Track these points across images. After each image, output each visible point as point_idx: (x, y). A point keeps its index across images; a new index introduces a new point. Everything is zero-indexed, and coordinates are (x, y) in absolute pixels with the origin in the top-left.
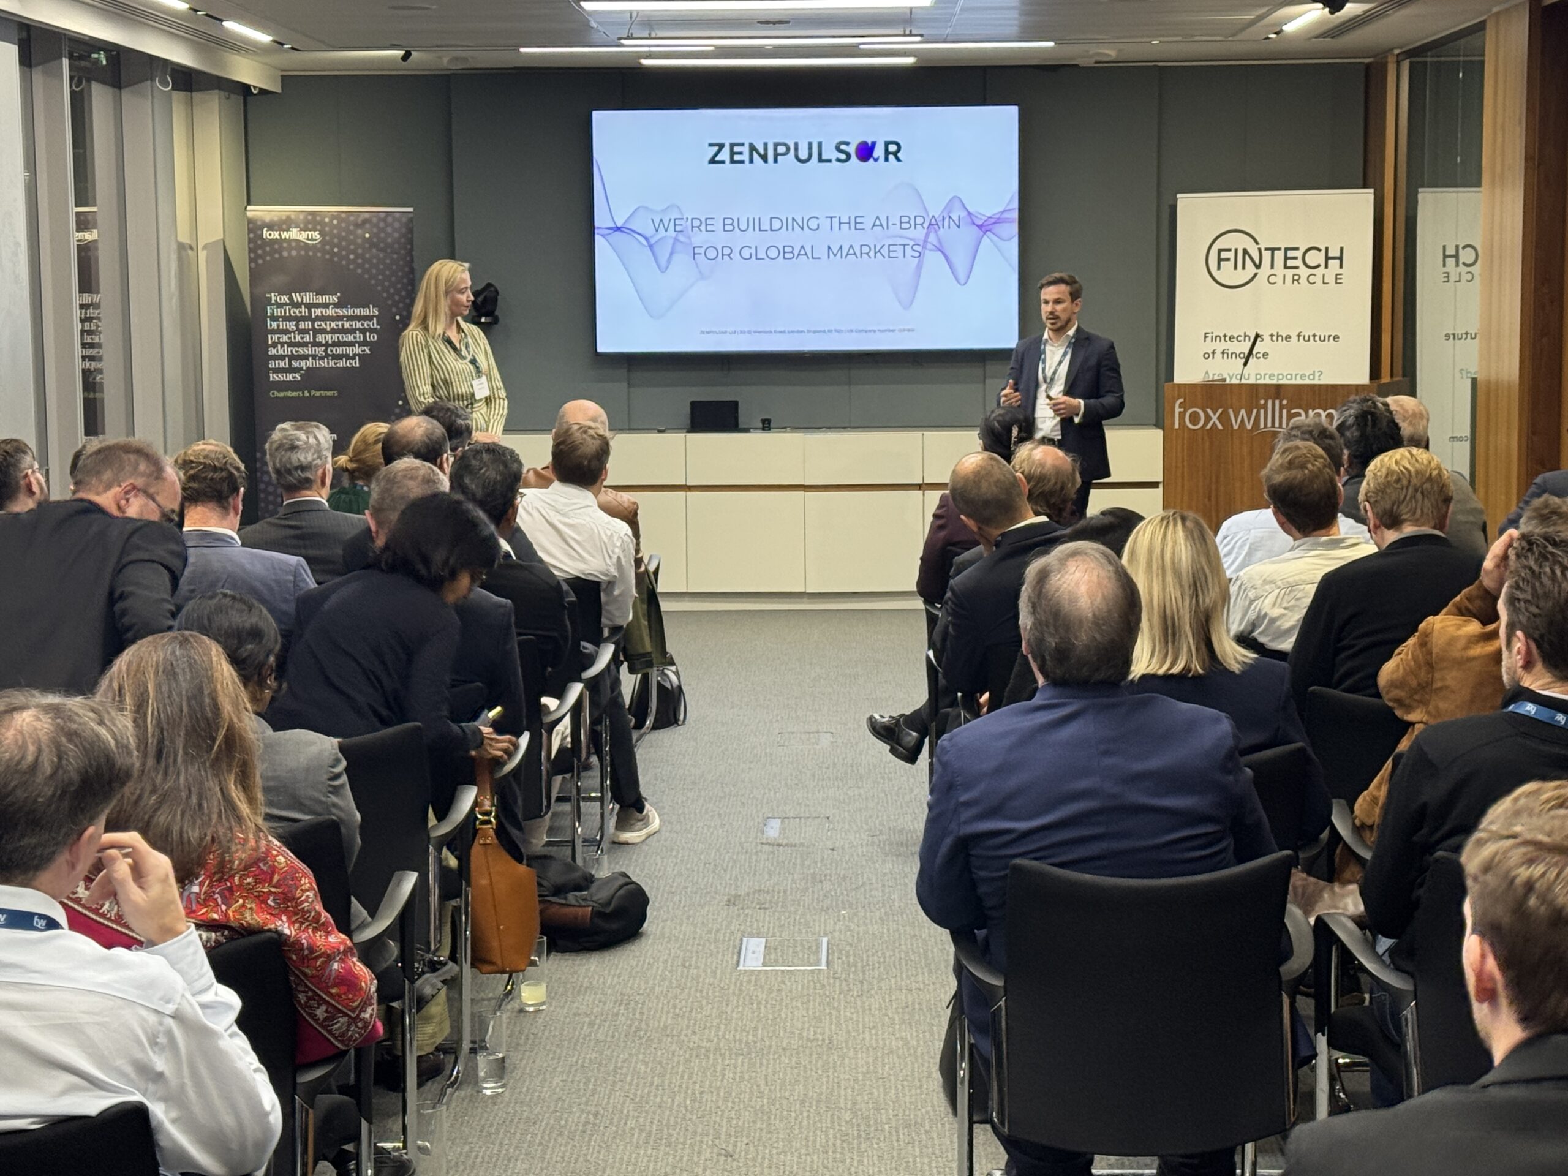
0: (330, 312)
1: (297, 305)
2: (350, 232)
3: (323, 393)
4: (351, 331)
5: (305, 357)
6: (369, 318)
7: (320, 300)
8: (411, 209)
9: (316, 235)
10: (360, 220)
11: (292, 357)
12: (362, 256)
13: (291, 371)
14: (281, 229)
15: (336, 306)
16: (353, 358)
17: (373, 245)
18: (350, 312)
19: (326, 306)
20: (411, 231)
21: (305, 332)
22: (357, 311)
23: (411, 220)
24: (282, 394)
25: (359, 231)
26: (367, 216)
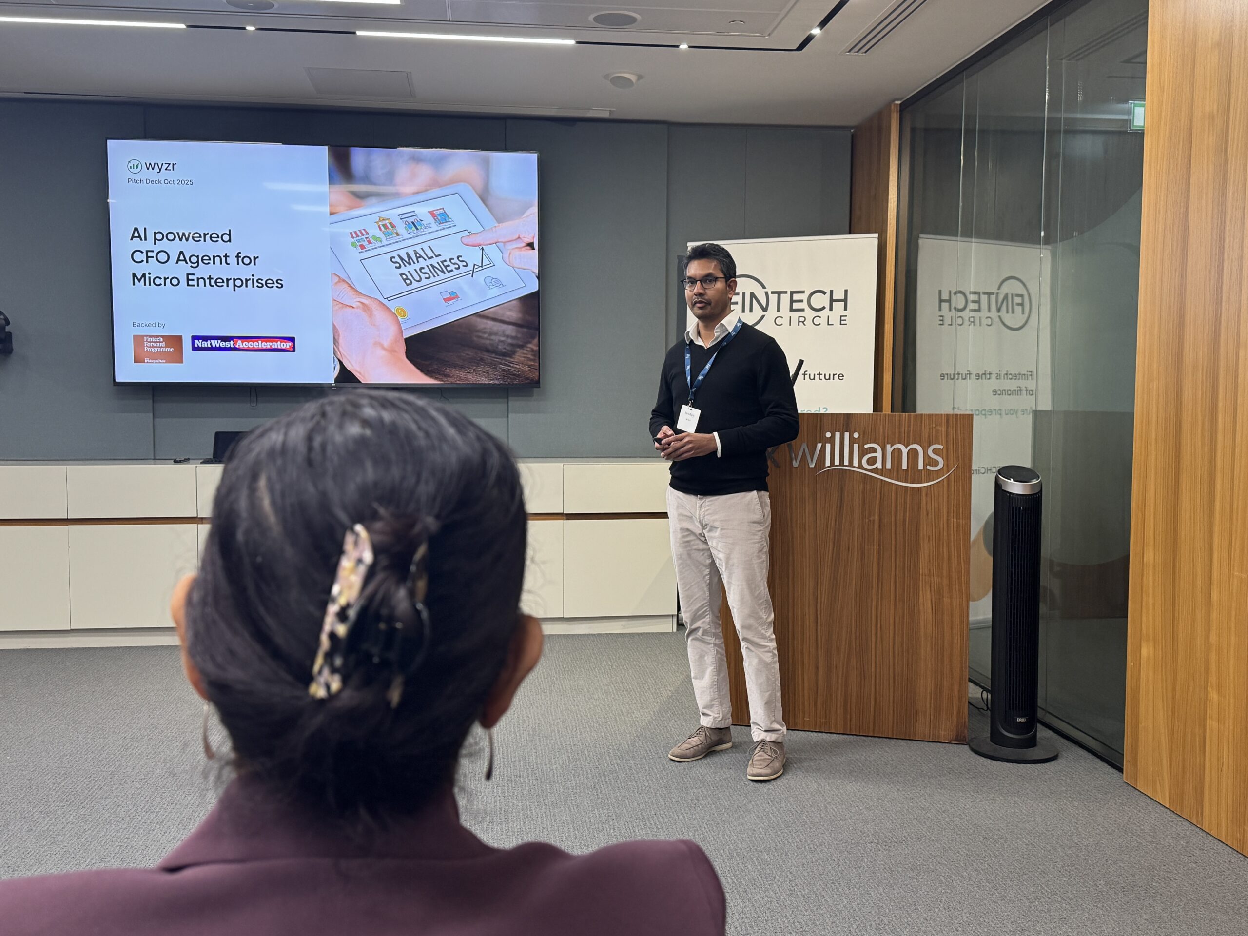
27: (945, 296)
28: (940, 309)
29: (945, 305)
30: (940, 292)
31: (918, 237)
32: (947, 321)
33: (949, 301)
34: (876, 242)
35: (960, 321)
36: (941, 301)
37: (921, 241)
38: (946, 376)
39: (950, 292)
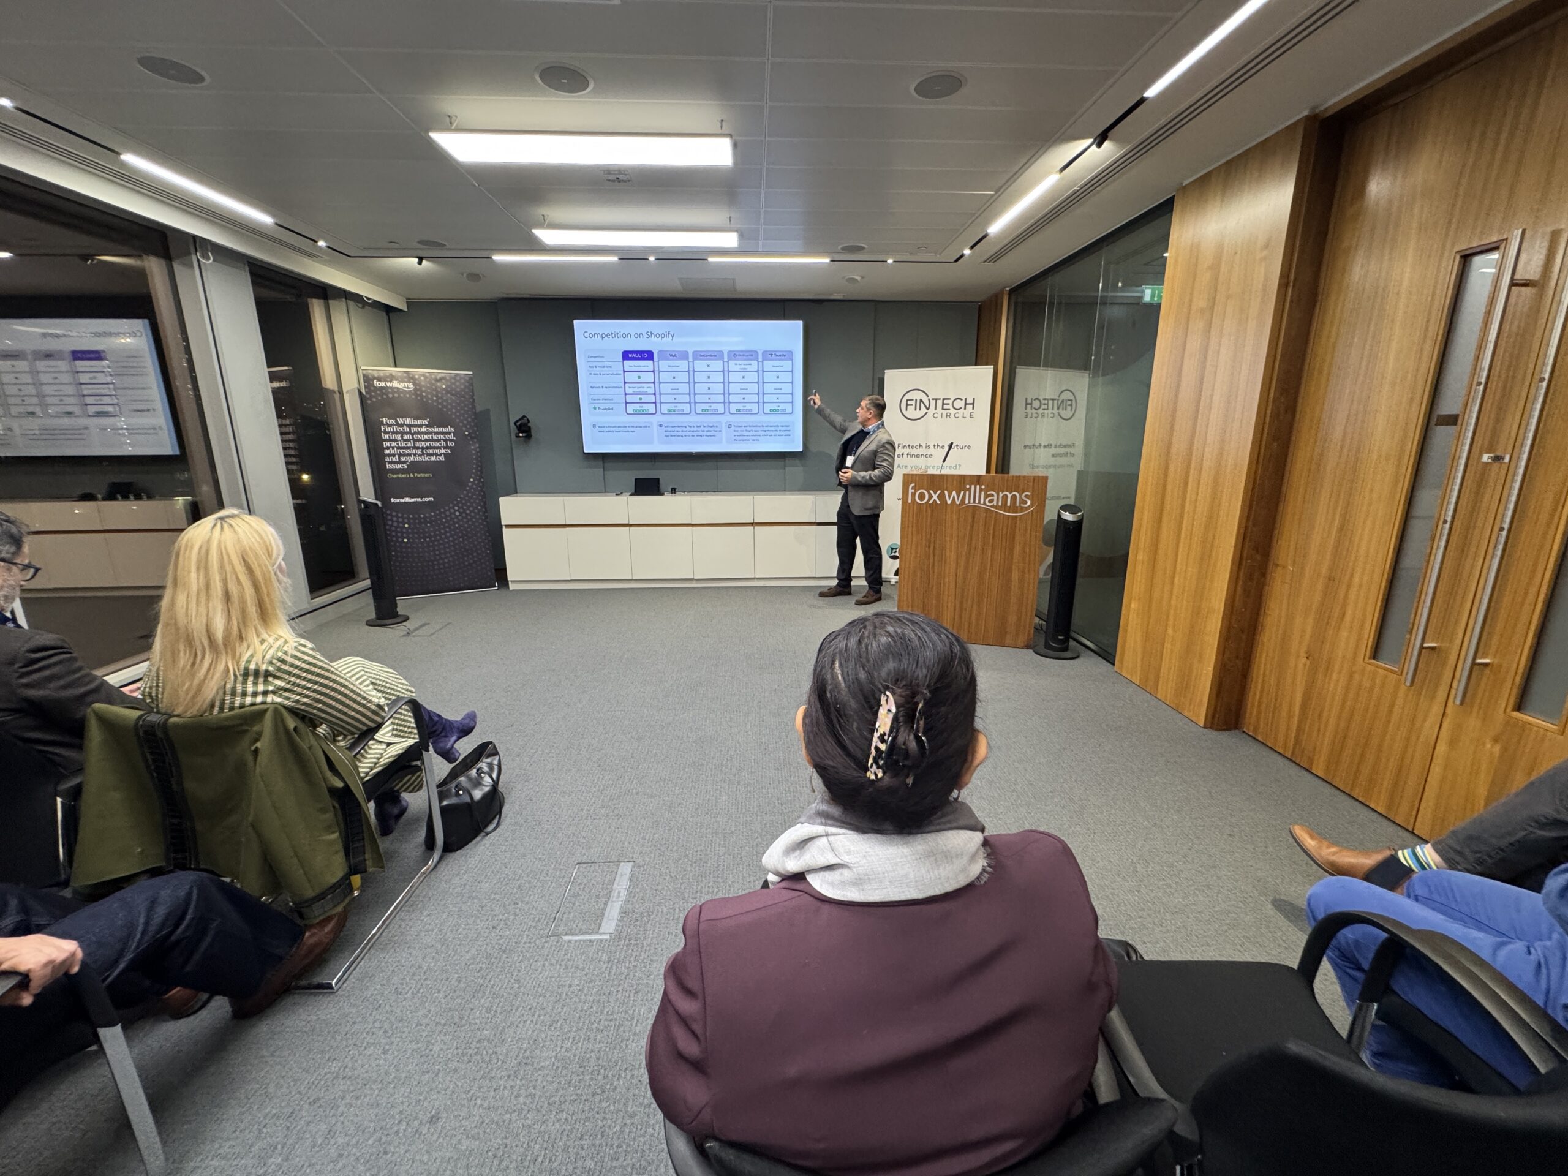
0: (424, 429)
1: (402, 425)
2: (433, 385)
3: (423, 475)
4: (439, 440)
5: (410, 455)
6: (449, 433)
7: (416, 422)
8: (471, 373)
9: (411, 385)
10: (438, 377)
11: (400, 455)
12: (441, 398)
13: (400, 462)
14: (385, 381)
15: (427, 426)
16: (441, 455)
17: (448, 392)
18: (436, 430)
19: (421, 426)
20: (472, 385)
21: (409, 440)
22: (441, 430)
23: (471, 379)
24: (395, 476)
25: (439, 384)
26: (443, 375)
27: (1029, 401)
29: (1029, 406)
30: (1026, 399)
31: (1015, 368)
32: (1030, 416)
33: (1031, 404)
34: (992, 371)
35: (1036, 415)
36: (1027, 404)
37: (1017, 370)
39: (1032, 399)
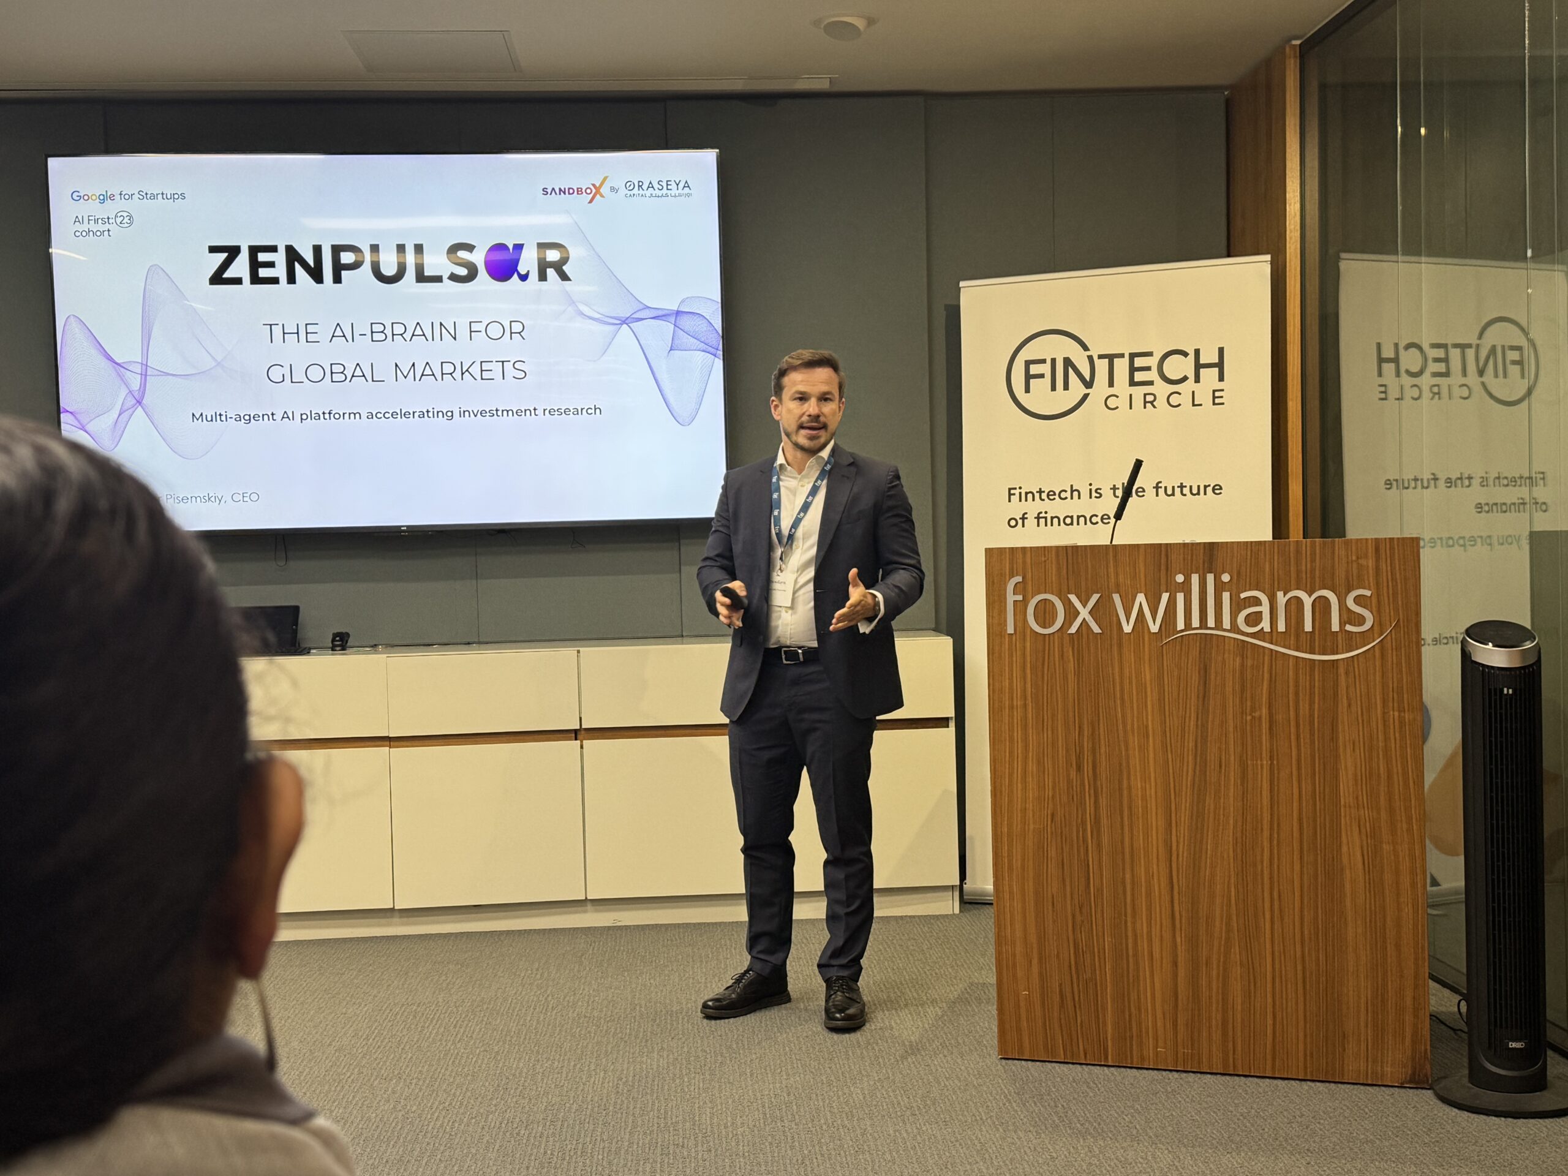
27: (1388, 353)
28: (1380, 375)
29: (1389, 368)
30: (1379, 345)
31: (1338, 259)
32: (1394, 393)
33: (1396, 360)
34: (1267, 269)
35: (1415, 393)
36: (1381, 360)
37: (1343, 265)
38: (1395, 483)
39: (1396, 345)
